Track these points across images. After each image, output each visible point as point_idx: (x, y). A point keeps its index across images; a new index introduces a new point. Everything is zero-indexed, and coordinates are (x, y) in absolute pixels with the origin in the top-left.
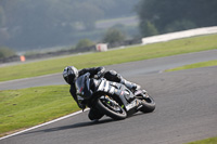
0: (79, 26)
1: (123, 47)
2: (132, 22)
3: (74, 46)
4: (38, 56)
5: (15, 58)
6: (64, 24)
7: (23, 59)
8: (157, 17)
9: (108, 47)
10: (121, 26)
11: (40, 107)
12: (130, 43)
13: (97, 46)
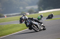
0: (21, 8)
1: (33, 14)
2: (36, 7)
3: (20, 13)
4: (10, 16)
5: (4, 17)
6: (17, 7)
7: (6, 17)
8: (43, 6)
9: (29, 14)
10: (33, 8)
12: (35, 13)
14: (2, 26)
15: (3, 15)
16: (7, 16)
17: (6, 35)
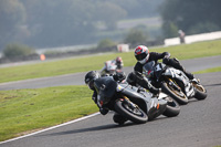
0: (101, 25)
2: (155, 23)
3: (95, 46)
4: (59, 55)
5: (35, 57)
6: (85, 23)
7: (43, 57)
8: (180, 18)
9: (130, 48)
10: (144, 27)
11: (58, 107)
13: (119, 46)
14: (30, 92)
15: (32, 52)
16: (48, 56)
17: (44, 128)
